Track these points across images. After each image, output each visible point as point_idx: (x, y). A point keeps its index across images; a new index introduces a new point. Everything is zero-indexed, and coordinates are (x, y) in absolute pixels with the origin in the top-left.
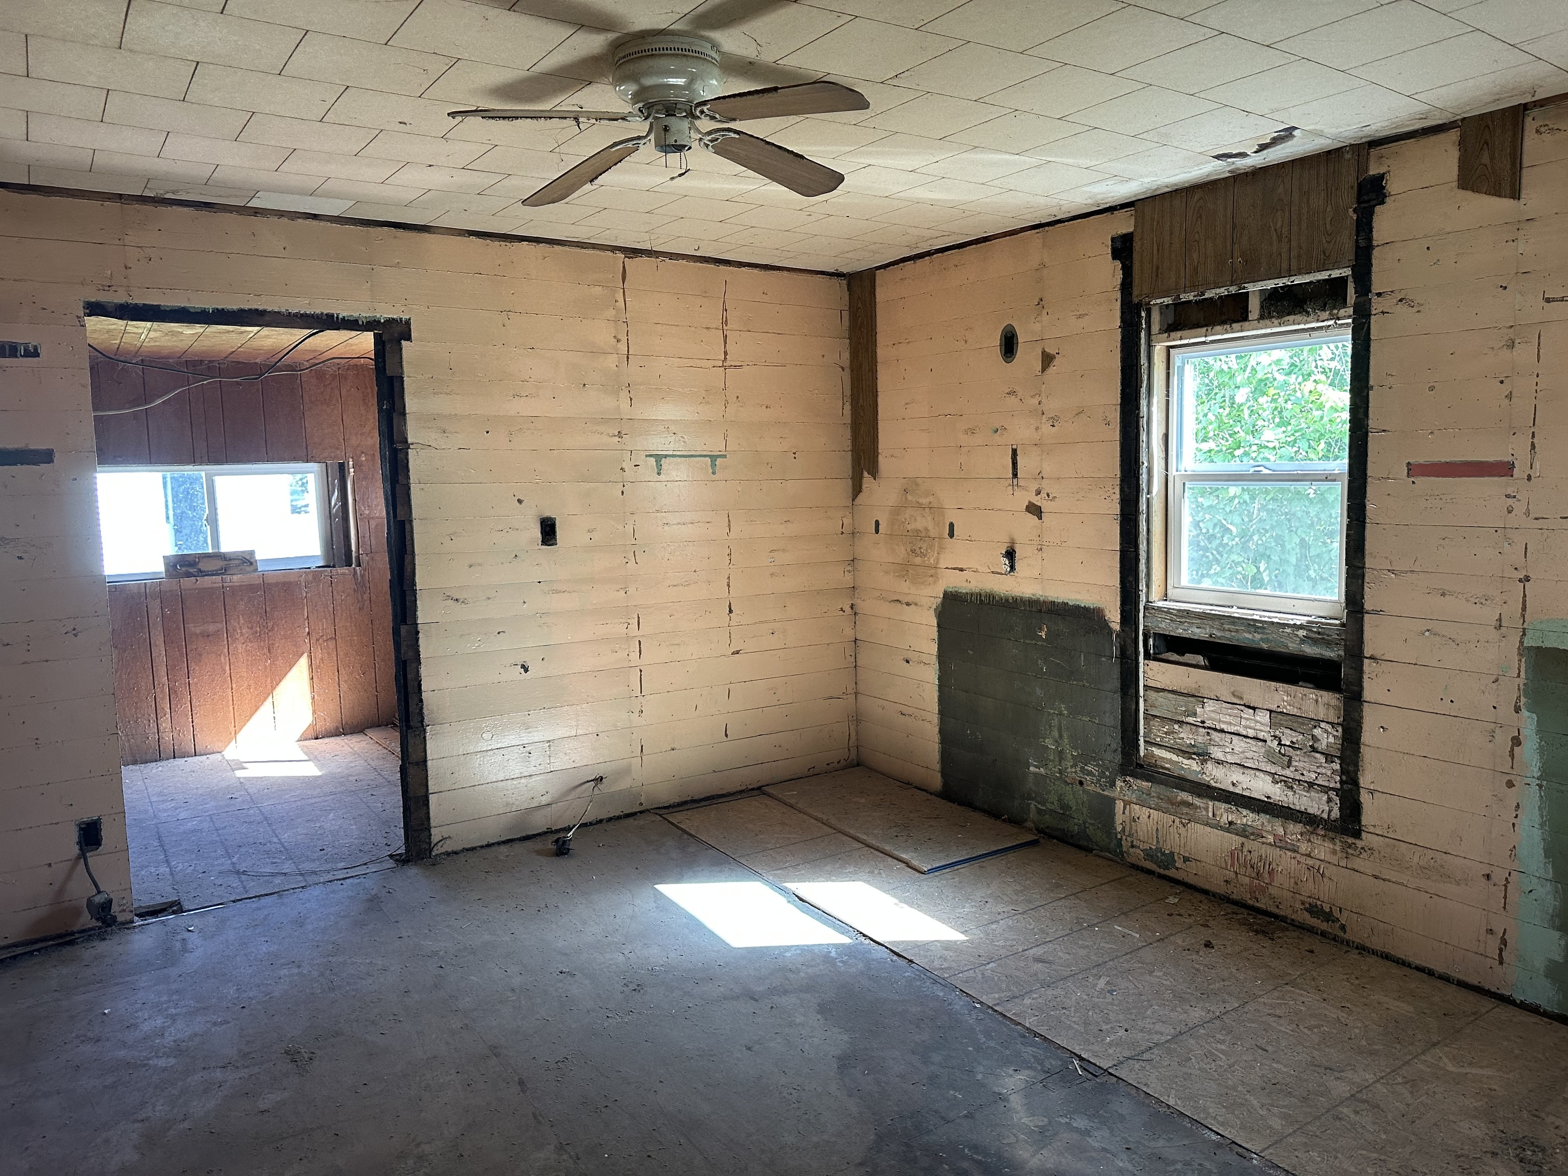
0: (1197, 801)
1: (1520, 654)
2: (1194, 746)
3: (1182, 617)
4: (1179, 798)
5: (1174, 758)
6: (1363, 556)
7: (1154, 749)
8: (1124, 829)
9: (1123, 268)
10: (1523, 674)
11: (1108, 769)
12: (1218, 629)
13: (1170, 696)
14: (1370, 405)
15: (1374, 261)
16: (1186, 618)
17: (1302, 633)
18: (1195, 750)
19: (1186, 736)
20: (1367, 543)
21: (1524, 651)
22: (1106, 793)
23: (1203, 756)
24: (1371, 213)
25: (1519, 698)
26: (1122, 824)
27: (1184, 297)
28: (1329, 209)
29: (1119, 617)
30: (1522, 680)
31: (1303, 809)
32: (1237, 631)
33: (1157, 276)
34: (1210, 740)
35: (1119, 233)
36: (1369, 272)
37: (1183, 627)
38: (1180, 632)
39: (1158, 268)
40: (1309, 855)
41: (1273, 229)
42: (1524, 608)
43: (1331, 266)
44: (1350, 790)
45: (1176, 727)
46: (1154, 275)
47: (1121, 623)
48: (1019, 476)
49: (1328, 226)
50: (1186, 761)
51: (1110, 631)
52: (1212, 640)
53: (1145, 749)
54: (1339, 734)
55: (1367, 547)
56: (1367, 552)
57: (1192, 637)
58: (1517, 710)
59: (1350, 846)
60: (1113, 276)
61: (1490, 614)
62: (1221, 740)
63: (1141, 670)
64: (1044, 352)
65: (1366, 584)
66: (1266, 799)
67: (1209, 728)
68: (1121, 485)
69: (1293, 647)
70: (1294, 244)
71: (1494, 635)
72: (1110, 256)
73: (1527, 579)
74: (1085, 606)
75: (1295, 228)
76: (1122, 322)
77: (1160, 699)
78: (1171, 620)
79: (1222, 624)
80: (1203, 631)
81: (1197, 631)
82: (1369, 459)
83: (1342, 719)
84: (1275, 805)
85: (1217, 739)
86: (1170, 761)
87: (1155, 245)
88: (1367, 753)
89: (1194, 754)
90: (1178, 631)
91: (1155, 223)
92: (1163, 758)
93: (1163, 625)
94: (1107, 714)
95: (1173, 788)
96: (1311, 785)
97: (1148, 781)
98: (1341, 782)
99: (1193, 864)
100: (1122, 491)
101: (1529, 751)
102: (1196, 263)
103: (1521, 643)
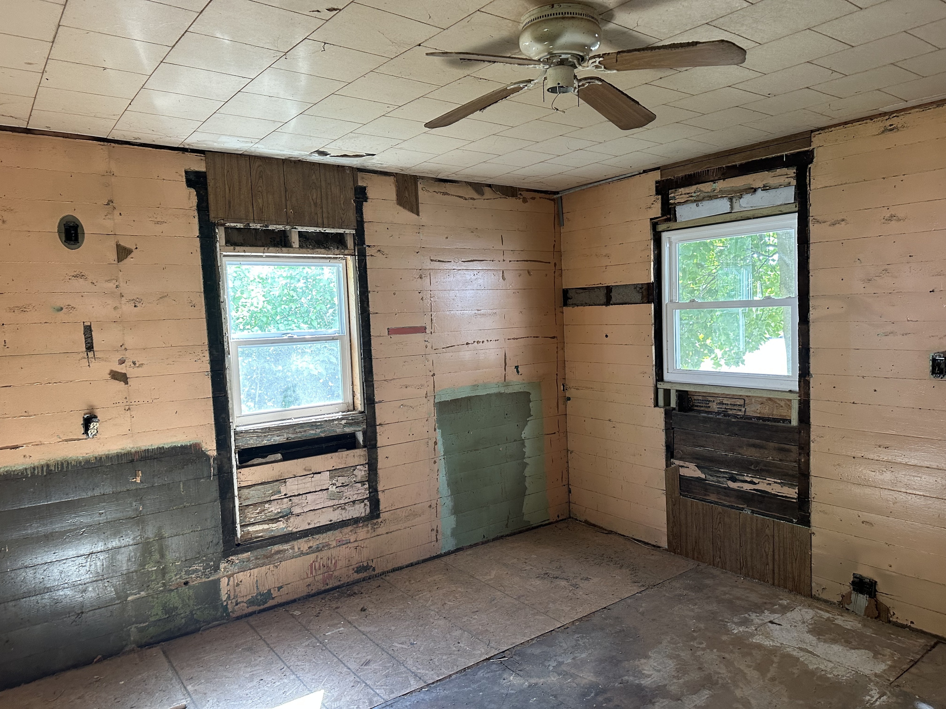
0: (286, 546)
1: (434, 406)
2: (280, 512)
3: (265, 432)
4: (273, 551)
5: (266, 526)
6: (372, 375)
7: (249, 528)
8: (229, 597)
9: (198, 195)
10: (436, 415)
11: (212, 560)
12: (292, 433)
13: (260, 487)
14: (370, 300)
15: (365, 229)
16: (268, 432)
17: (343, 422)
18: (281, 515)
19: (274, 509)
20: (373, 368)
21: (435, 404)
22: (210, 579)
23: (287, 515)
24: (362, 205)
25: (435, 425)
26: (227, 593)
27: (253, 226)
28: (342, 196)
29: (215, 445)
30: (436, 417)
31: (351, 518)
32: (305, 431)
33: (230, 207)
34: (292, 504)
35: (192, 169)
36: (363, 234)
37: (267, 439)
38: (265, 442)
39: (230, 202)
40: (356, 541)
41: (311, 198)
42: (434, 387)
43: (345, 227)
44: (374, 495)
45: (267, 506)
46: (227, 207)
47: (217, 449)
48: (95, 349)
49: (342, 206)
50: (274, 525)
51: (208, 457)
52: (289, 441)
53: (241, 531)
54: (367, 469)
55: (374, 370)
56: (374, 373)
57: (274, 443)
58: (435, 430)
59: (375, 524)
60: (189, 199)
61: (423, 392)
62: (300, 500)
63: (235, 477)
64: (118, 246)
65: (375, 389)
66: (330, 523)
67: (291, 496)
68: (209, 350)
69: (339, 431)
70: (324, 210)
71: (425, 400)
72: (184, 184)
73: (434, 375)
74: (182, 446)
75: (324, 201)
76: (200, 233)
77: (251, 492)
78: (257, 437)
79: (295, 429)
80: (282, 437)
81: (277, 438)
82: (371, 327)
83: (367, 461)
84: (335, 523)
85: (296, 501)
86: (263, 530)
87: (227, 186)
88: (381, 473)
89: (281, 517)
90: (263, 442)
91: (226, 172)
92: (257, 531)
93: (252, 442)
94: (209, 521)
95: (267, 547)
96: (354, 502)
97: (247, 552)
98: (369, 493)
99: (285, 588)
100: (211, 354)
101: (440, 447)
102: (261, 206)
103: (434, 401)
